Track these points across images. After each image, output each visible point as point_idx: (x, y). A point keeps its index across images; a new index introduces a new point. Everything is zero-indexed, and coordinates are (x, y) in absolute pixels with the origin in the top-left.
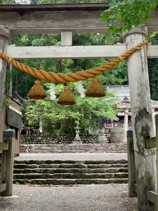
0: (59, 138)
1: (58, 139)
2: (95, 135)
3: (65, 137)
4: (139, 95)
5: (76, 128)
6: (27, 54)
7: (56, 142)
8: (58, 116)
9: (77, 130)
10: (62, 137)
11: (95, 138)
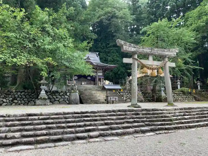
0: (15, 95)
1: (13, 96)
2: (62, 92)
3: (23, 93)
5: (42, 82)
7: (9, 101)
8: (15, 60)
9: (43, 85)
10: (19, 94)
11: (63, 95)
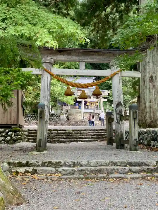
2: (57, 114)
4: (118, 95)
6: (63, 72)
10: (32, 115)
